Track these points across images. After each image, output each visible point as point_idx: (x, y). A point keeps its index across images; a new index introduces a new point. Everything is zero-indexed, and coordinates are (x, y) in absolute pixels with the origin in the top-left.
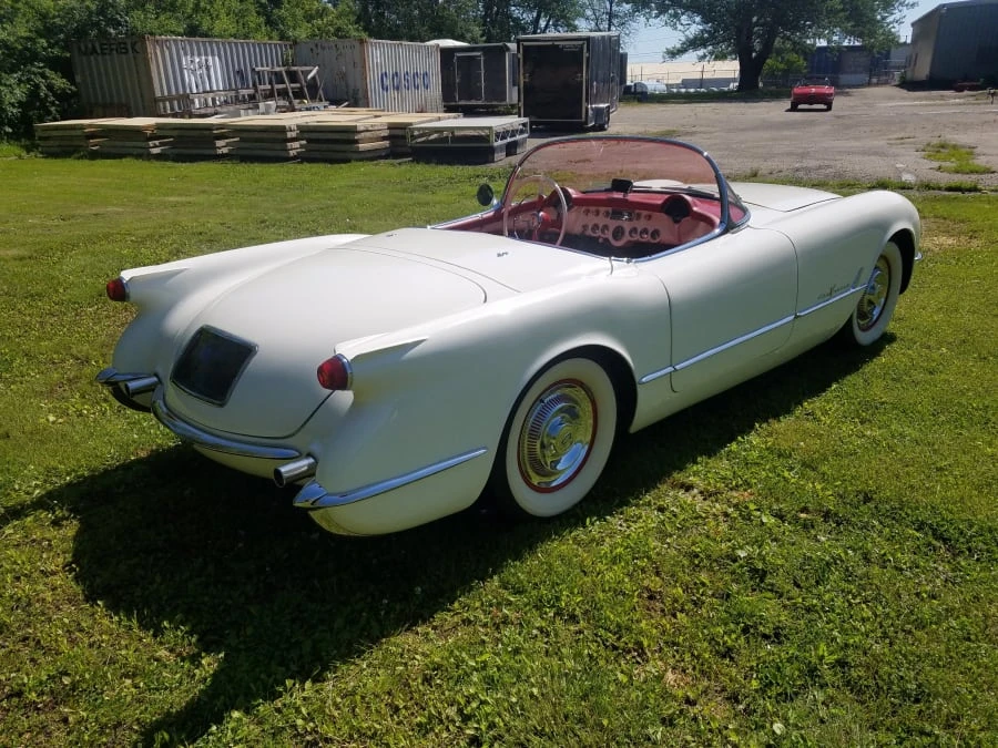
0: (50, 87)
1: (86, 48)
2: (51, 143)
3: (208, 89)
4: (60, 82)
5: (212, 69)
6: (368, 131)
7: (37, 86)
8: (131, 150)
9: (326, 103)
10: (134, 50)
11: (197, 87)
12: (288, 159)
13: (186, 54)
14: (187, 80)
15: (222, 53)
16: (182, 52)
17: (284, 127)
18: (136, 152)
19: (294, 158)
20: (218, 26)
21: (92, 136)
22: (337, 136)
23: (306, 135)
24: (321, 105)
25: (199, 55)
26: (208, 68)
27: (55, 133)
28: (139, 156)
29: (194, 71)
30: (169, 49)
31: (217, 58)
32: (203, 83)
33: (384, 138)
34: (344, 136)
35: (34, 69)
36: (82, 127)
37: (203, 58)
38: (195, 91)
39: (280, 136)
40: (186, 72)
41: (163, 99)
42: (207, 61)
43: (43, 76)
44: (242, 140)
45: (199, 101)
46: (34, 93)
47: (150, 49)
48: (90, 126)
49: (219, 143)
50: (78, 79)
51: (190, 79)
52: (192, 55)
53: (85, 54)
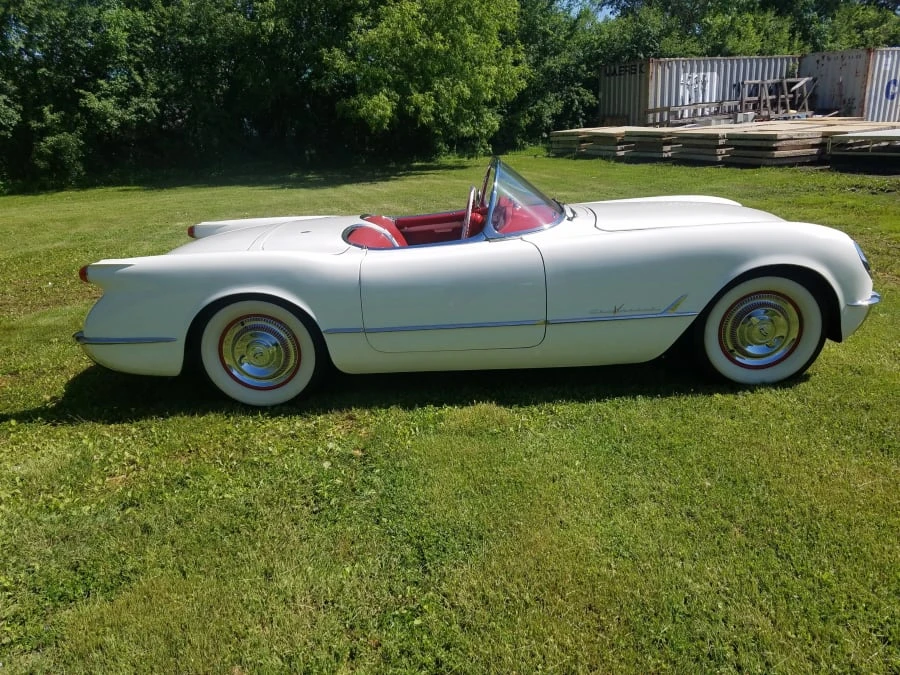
0: (582, 102)
1: (610, 70)
2: (561, 146)
3: (701, 101)
4: (589, 97)
5: (708, 85)
6: (792, 139)
7: (573, 102)
8: (601, 153)
9: (809, 113)
10: (641, 71)
11: (690, 100)
12: (715, 164)
13: (685, 72)
14: (681, 94)
15: (722, 69)
16: (682, 70)
17: (717, 135)
18: (604, 154)
19: (720, 163)
20: (744, 45)
21: (583, 141)
22: (758, 144)
23: (734, 143)
24: (803, 114)
25: (699, 71)
26: (704, 83)
27: (561, 139)
28: (606, 158)
29: (689, 87)
30: (671, 69)
31: (715, 74)
32: (697, 97)
33: (813, 146)
34: (765, 144)
35: (573, 88)
36: (578, 134)
37: (702, 74)
38: (687, 103)
39: (713, 143)
40: (681, 87)
41: (655, 111)
42: (704, 76)
43: (578, 93)
44: (685, 146)
45: (689, 111)
46: (567, 108)
47: (652, 68)
48: (584, 133)
49: (667, 148)
50: (601, 96)
51: (684, 93)
52: (691, 72)
53: (608, 75)
